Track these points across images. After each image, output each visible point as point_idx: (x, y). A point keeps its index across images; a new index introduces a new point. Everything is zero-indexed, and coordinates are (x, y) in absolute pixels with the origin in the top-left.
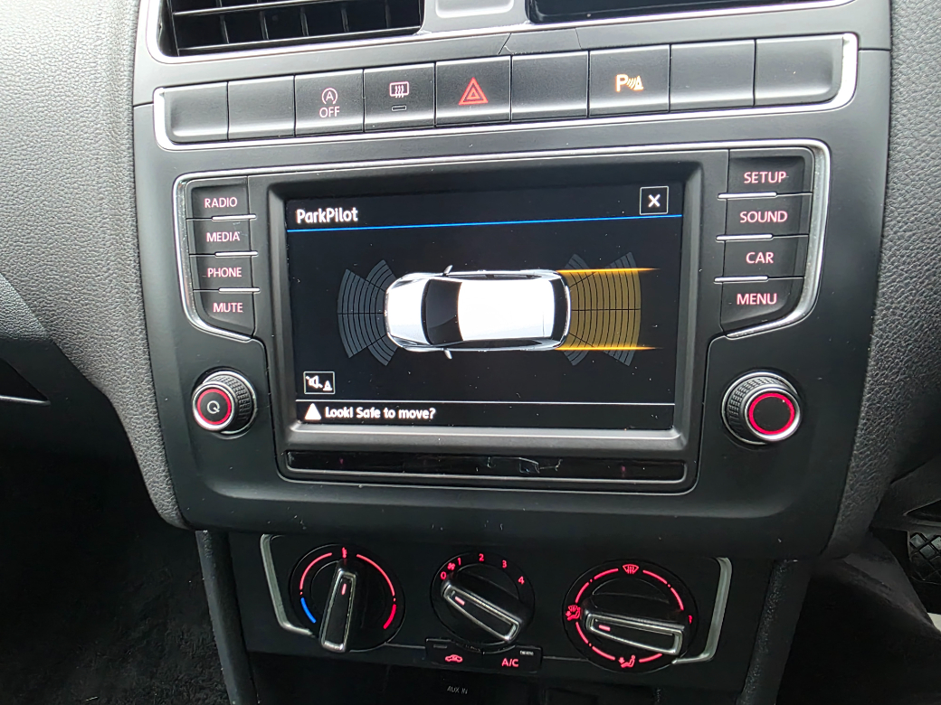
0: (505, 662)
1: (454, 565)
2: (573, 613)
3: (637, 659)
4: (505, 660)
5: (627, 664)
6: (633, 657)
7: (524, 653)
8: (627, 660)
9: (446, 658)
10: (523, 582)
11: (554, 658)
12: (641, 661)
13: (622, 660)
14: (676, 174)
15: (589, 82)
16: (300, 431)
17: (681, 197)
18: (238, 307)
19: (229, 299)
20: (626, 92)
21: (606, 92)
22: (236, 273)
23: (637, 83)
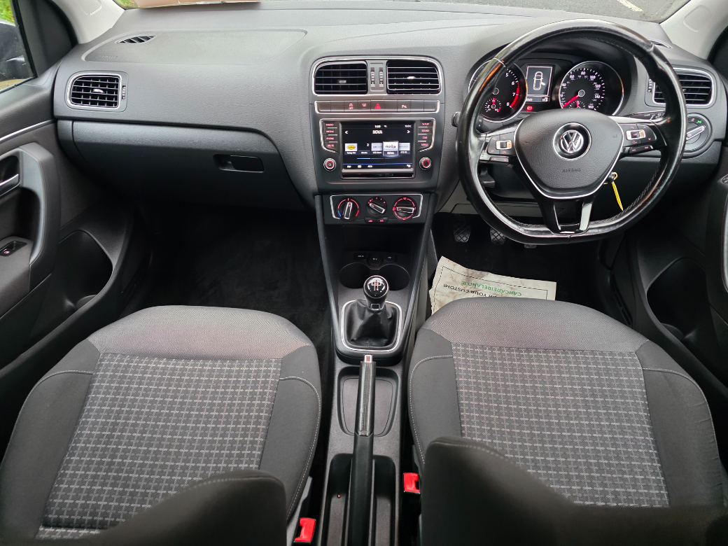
14: (412, 123)
15: (398, 106)
16: (344, 171)
17: (413, 126)
18: (333, 146)
19: (331, 144)
20: (404, 108)
21: (401, 108)
22: (333, 139)
23: (405, 107)
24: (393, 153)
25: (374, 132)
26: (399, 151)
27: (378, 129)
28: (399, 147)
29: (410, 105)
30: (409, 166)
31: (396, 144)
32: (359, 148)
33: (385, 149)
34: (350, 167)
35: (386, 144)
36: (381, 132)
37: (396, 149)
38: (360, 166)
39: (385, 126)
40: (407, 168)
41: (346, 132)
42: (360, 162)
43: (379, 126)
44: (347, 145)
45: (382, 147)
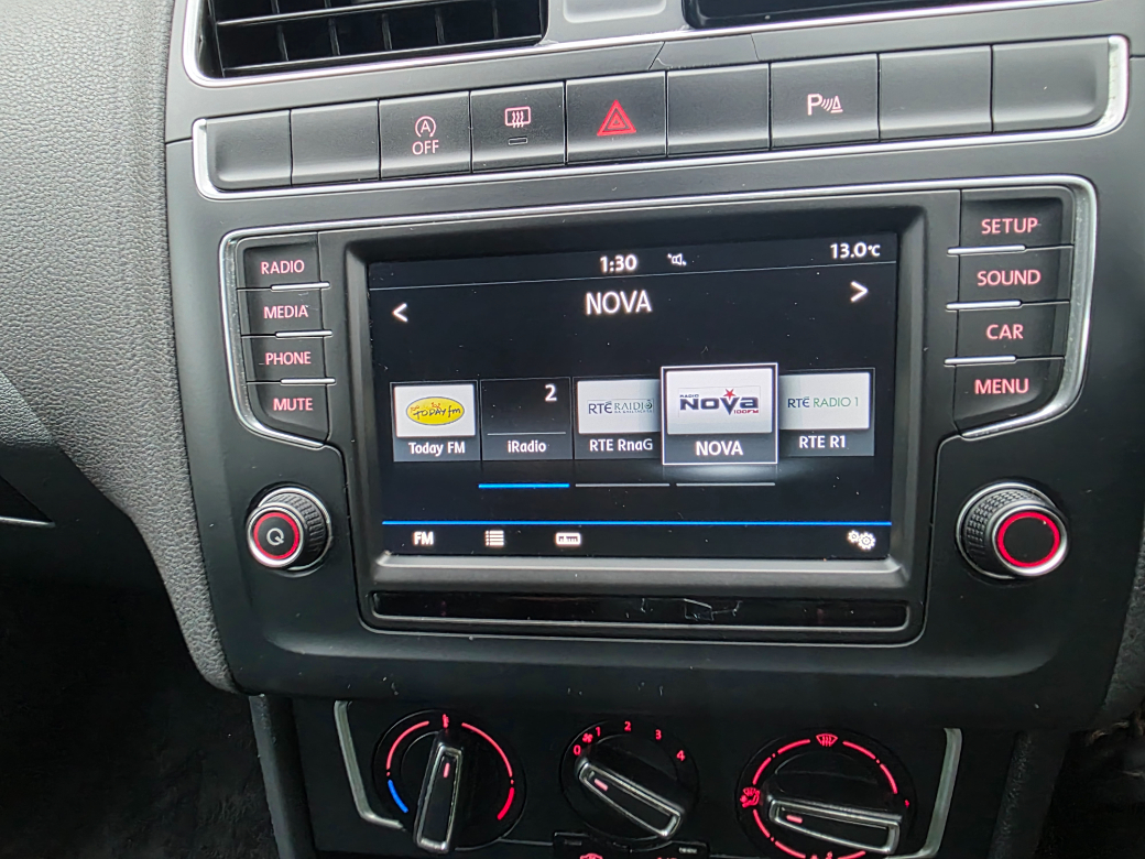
1: (591, 736)
2: (750, 798)
6: (830, 855)
7: (684, 850)
10: (683, 757)
11: (723, 856)
13: (815, 858)
14: (889, 222)
15: (770, 103)
16: (390, 566)
17: (895, 252)
18: (307, 404)
19: (294, 393)
20: (821, 115)
21: (797, 114)
22: (303, 359)
23: (835, 105)
24: (737, 448)
25: (595, 304)
26: (788, 437)
27: (625, 283)
28: (781, 401)
29: (873, 94)
30: (866, 541)
31: (755, 380)
32: (486, 409)
33: (680, 421)
34: (425, 538)
35: (683, 382)
36: (642, 302)
37: (761, 421)
38: (495, 538)
39: (677, 260)
40: (854, 554)
41: (399, 312)
42: (500, 508)
43: (627, 263)
44: (406, 398)
45: (658, 403)
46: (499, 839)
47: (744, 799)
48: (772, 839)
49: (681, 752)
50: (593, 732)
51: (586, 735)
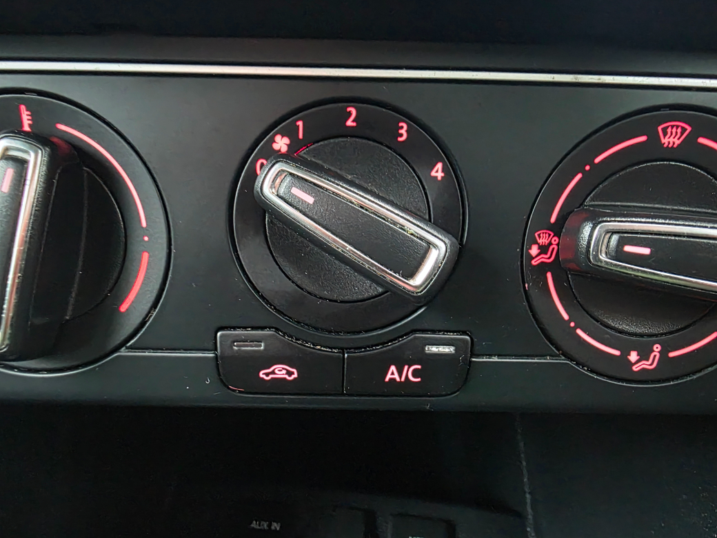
0: (392, 373)
1: (286, 140)
2: (543, 249)
3: (663, 353)
4: (393, 368)
5: (645, 365)
6: (657, 348)
7: (434, 349)
8: (644, 356)
9: (261, 375)
10: (440, 175)
11: (495, 359)
12: (672, 355)
13: (633, 357)
46: (123, 352)
47: (534, 251)
48: (572, 324)
49: (439, 166)
50: (290, 133)
51: (278, 138)
